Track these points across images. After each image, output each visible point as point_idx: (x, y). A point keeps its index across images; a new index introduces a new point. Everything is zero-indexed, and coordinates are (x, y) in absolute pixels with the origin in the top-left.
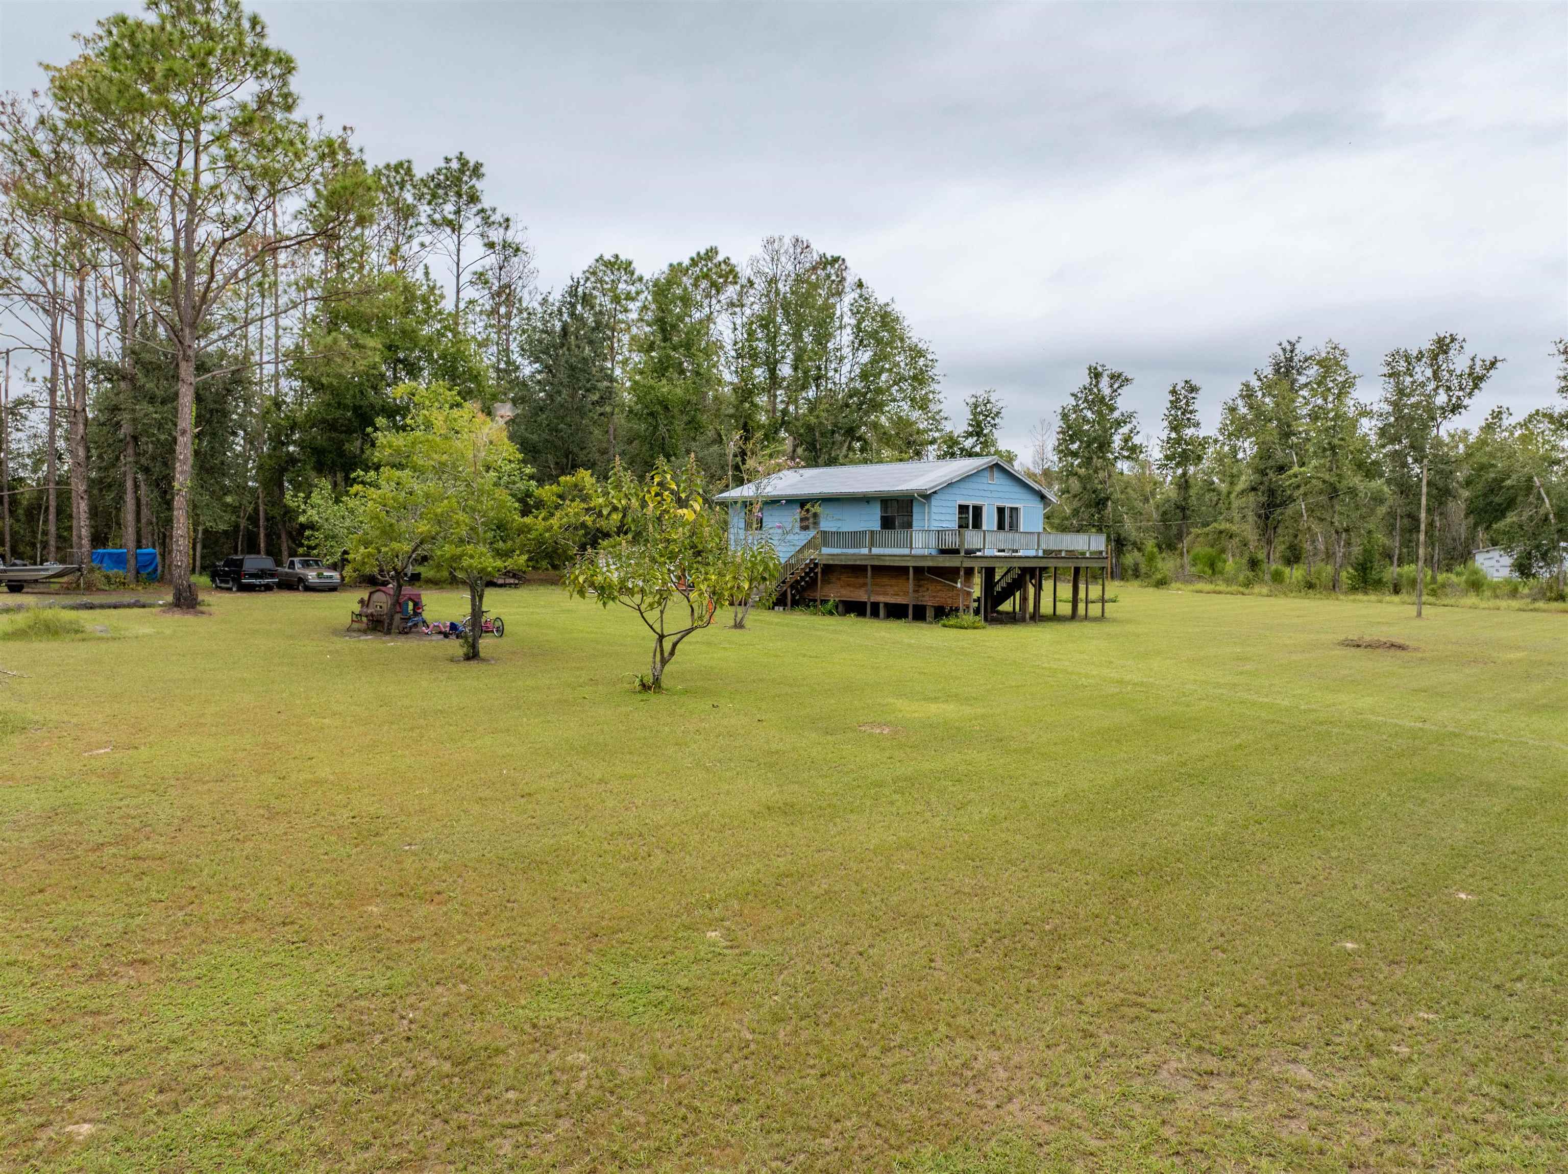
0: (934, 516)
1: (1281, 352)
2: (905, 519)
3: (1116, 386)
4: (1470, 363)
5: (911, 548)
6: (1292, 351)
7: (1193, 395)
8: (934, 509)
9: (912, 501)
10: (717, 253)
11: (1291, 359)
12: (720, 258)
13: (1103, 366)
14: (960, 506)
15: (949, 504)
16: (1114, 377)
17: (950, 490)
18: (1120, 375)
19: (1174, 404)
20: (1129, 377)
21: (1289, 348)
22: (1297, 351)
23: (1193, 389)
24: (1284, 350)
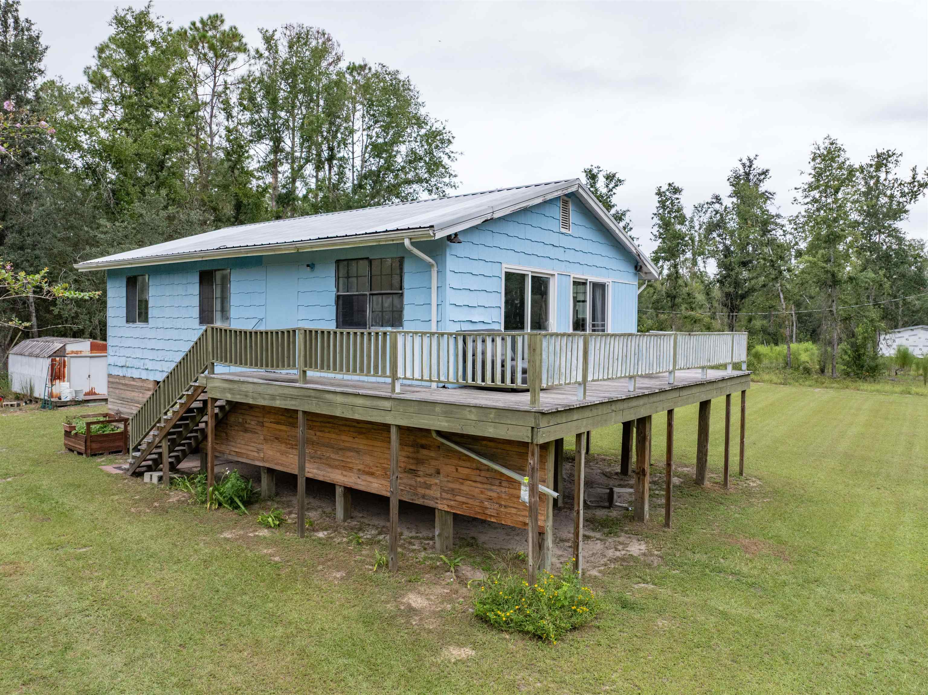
0: (451, 297)
1: (741, 167)
2: (387, 302)
3: (611, 186)
4: (911, 174)
5: (394, 377)
6: (750, 167)
7: (676, 196)
8: (452, 280)
9: (401, 260)
10: (222, 21)
11: (747, 174)
12: (226, 27)
13: (598, 167)
14: (509, 276)
15: (487, 269)
16: (610, 177)
17: (486, 238)
18: (614, 176)
19: (663, 204)
20: (621, 178)
21: (748, 164)
22: (754, 166)
23: (677, 191)
24: (744, 165)
